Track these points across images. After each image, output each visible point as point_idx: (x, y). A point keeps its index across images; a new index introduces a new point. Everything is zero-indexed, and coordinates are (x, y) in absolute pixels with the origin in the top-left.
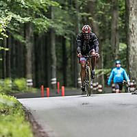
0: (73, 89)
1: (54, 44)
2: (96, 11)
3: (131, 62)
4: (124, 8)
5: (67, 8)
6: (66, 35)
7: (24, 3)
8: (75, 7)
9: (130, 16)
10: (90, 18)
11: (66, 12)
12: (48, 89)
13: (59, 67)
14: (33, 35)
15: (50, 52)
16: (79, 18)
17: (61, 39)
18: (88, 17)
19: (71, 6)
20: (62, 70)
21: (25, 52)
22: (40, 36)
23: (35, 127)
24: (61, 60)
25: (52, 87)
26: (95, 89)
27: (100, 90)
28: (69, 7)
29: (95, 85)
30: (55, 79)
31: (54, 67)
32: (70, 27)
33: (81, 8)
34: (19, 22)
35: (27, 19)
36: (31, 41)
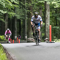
0: (23, 40)
1: (16, 23)
2: (33, 10)
3: (46, 30)
4: (44, 9)
5: (21, 8)
6: (21, 19)
7: (4, 6)
8: (24, 8)
9: (47, 12)
10: (31, 12)
11: (21, 10)
12: (13, 40)
13: (18, 32)
14: (8, 19)
15: (15, 26)
16: (26, 13)
17: (19, 21)
18: (30, 12)
19: (23, 7)
20: (19, 33)
21: (5, 25)
22: (11, 19)
23: (8, 55)
24: (19, 29)
25: (15, 39)
26: (32, 41)
27: (34, 41)
28: (22, 8)
29: (32, 39)
30: (16, 36)
31: (16, 32)
32: (22, 16)
33: (27, 8)
34: (2, 13)
35: (6, 12)
36: (7, 21)
